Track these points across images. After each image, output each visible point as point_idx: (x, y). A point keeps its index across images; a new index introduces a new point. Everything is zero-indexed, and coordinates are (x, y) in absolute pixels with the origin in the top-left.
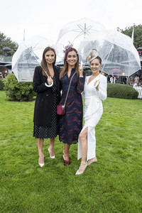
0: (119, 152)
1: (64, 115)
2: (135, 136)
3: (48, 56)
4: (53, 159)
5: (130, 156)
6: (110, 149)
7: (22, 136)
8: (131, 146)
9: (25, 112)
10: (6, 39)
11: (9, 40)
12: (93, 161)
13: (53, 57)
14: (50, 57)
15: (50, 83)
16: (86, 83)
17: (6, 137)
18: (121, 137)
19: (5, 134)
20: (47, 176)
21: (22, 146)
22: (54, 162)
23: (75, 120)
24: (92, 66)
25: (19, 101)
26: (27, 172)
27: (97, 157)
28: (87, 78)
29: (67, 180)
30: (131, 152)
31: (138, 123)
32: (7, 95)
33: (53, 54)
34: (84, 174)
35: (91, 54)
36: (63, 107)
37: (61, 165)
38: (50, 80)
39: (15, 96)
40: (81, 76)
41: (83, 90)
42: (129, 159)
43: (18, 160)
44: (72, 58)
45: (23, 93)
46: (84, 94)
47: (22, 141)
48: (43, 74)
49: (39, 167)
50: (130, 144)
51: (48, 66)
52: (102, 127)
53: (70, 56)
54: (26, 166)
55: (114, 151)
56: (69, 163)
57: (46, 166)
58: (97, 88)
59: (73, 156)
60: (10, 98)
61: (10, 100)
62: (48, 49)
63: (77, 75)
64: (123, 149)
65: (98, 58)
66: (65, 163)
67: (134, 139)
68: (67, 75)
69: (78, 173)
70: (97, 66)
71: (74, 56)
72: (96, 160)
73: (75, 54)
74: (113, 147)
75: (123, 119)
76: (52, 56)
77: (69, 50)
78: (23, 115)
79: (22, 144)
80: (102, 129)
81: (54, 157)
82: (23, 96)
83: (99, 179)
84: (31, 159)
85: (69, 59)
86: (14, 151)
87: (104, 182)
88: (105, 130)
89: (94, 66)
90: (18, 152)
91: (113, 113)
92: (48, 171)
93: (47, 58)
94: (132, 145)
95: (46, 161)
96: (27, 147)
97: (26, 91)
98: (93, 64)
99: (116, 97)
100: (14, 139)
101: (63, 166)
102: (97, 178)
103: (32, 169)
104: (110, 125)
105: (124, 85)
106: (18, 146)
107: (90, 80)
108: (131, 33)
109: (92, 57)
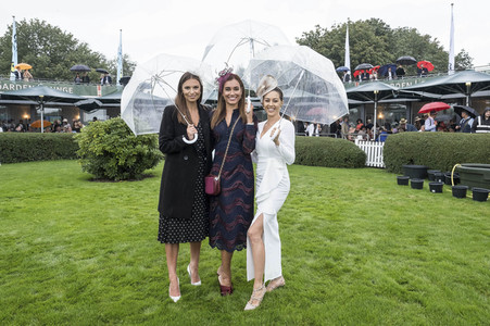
0: (328, 266)
1: (218, 195)
2: (358, 236)
3: (188, 88)
4: (199, 287)
5: (348, 271)
6: (311, 262)
7: (129, 248)
8: (350, 255)
9: (129, 202)
10: (76, 46)
11: (84, 48)
12: (278, 283)
13: (198, 91)
14: (192, 91)
15: (192, 135)
16: (258, 135)
17: (93, 253)
18: (331, 239)
19: (90, 247)
20: (190, 315)
21: (130, 268)
22: (201, 292)
23: (239, 204)
24: (266, 104)
25: (112, 180)
26: (148, 313)
27: (285, 276)
28: (261, 125)
29: (229, 319)
30: (350, 264)
31: (364, 213)
32: (85, 168)
33: (197, 84)
34: (261, 308)
35: (265, 83)
36: (217, 179)
37: (215, 296)
38: (191, 130)
39: (102, 170)
40: (250, 123)
41: (254, 148)
42: (346, 277)
43: (127, 293)
44: (232, 92)
45: (121, 162)
46: (256, 154)
47: (128, 258)
48: (180, 120)
49: (172, 302)
50: (349, 251)
51: (189, 105)
52: (293, 223)
53: (229, 89)
54: (144, 303)
55: (319, 265)
56: (231, 291)
57: (185, 300)
58: (276, 141)
59: (237, 278)
60: (91, 175)
61: (92, 180)
62: (186, 77)
63: (243, 121)
64: (335, 260)
65: (276, 89)
66: (223, 290)
67: (355, 241)
68: (224, 121)
69: (249, 307)
70: (276, 104)
71: (236, 89)
72: (282, 281)
73: (238, 85)
74: (315, 258)
75: (336, 207)
76: (196, 87)
77: (226, 77)
78: (125, 209)
79: (131, 264)
80: (295, 227)
81: (199, 283)
82: (122, 169)
83: (290, 312)
84: (152, 290)
85: (226, 93)
86: (116, 278)
87: (300, 317)
88: (300, 229)
89: (271, 103)
90: (124, 279)
91: (315, 197)
92: (190, 307)
93: (185, 91)
94: (353, 252)
95: (183, 291)
96: (142, 269)
97: (129, 157)
98: (268, 101)
99: (323, 166)
100: (112, 255)
101: (219, 296)
102: (286, 312)
103: (156, 307)
104: (310, 218)
105: (336, 139)
106: (122, 269)
107: (265, 130)
108: (344, 35)
109: (266, 89)
